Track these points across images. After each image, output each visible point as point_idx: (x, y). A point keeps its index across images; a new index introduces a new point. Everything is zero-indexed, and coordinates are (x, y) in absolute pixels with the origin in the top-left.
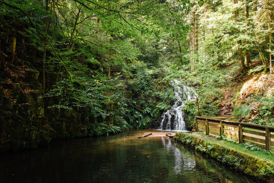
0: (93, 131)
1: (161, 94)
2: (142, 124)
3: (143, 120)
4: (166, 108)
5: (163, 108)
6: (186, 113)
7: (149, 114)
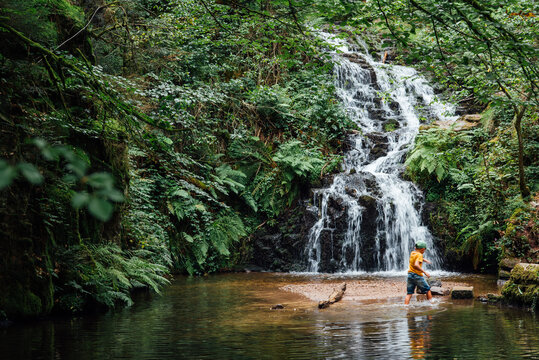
0: (79, 281)
1: (283, 97)
2: (210, 252)
3: (214, 227)
4: (324, 167)
5: (306, 166)
6: (431, 188)
7: (236, 201)
